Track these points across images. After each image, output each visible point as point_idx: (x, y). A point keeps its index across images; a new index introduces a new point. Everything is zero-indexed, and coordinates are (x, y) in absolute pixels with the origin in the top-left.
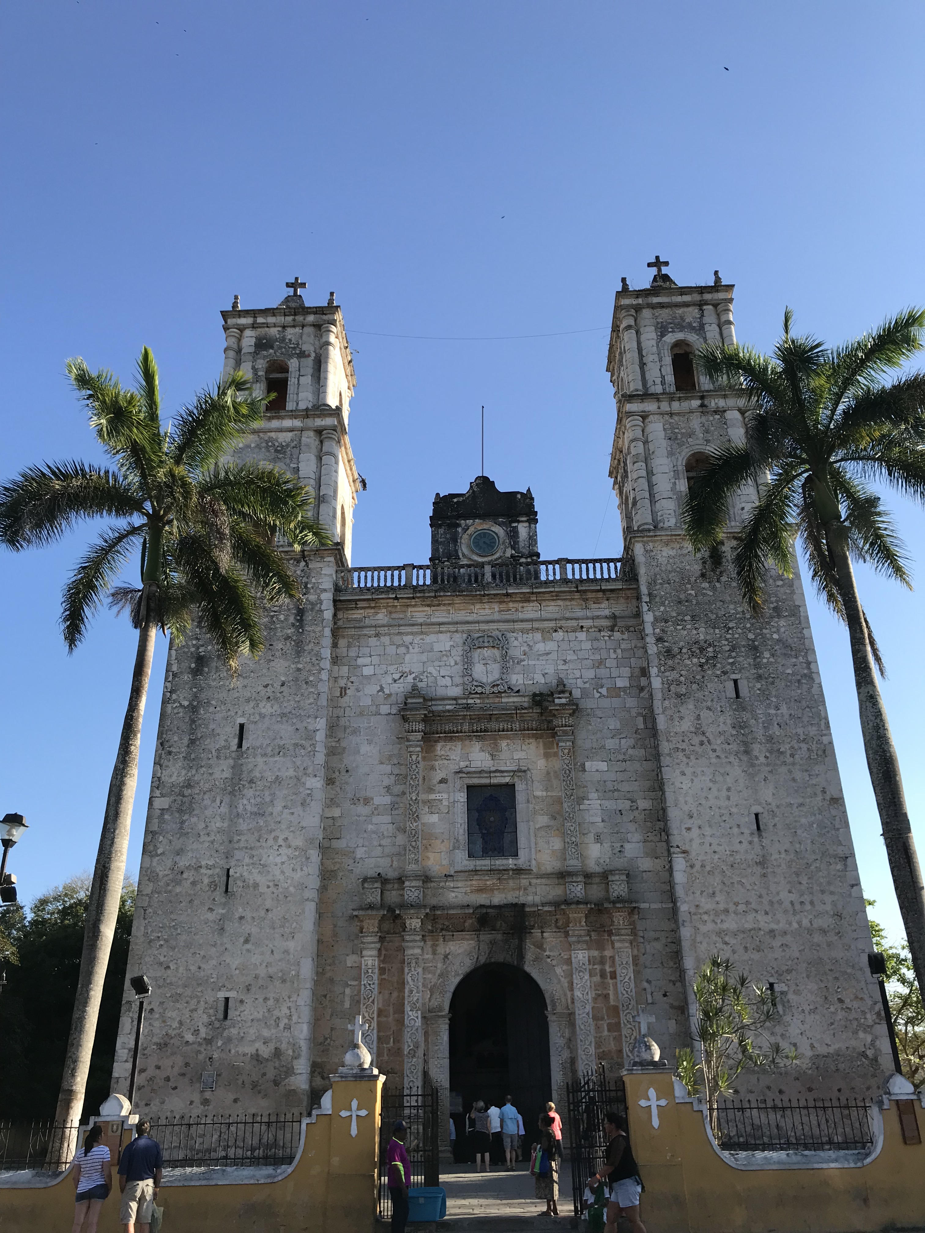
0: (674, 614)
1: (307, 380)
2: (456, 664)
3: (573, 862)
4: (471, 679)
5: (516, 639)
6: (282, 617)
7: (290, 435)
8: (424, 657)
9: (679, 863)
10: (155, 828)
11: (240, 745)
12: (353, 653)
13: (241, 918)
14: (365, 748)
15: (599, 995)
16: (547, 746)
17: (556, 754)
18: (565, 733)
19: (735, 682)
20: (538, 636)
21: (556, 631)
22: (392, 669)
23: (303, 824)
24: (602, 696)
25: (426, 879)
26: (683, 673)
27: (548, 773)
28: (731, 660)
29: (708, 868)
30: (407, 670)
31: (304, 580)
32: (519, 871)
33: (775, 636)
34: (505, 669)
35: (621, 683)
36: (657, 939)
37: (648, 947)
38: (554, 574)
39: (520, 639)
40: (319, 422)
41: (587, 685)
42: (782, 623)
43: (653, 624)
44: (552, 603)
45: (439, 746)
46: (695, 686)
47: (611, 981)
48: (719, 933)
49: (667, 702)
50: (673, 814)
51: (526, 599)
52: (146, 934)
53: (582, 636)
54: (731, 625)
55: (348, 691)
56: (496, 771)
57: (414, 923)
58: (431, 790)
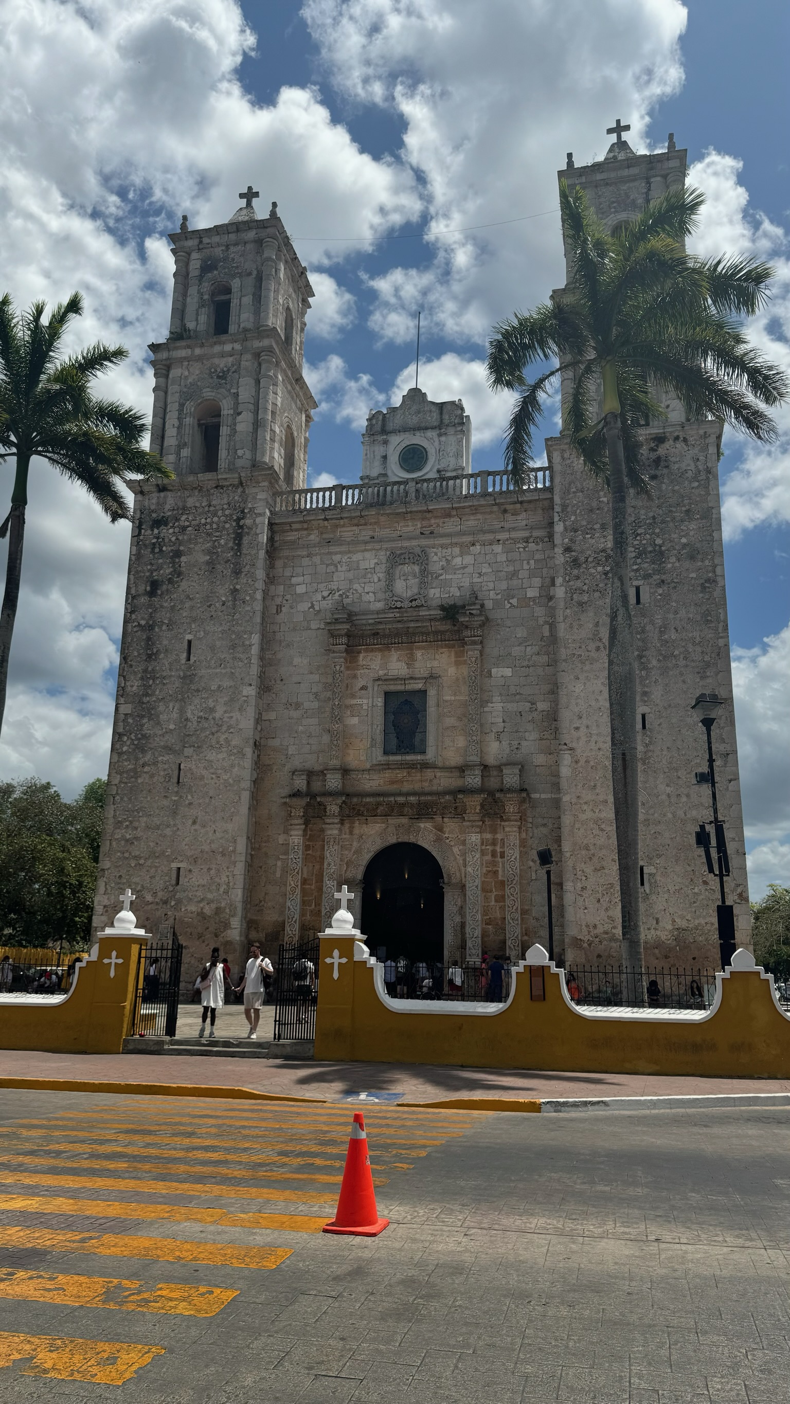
0: (585, 523)
1: (247, 300)
2: (379, 580)
3: (472, 758)
4: (391, 595)
5: (436, 554)
6: (222, 542)
7: (231, 359)
8: (350, 575)
9: (567, 759)
10: (121, 730)
11: (188, 659)
12: (288, 573)
13: (190, 804)
14: (297, 660)
15: (490, 871)
16: (457, 655)
17: (465, 662)
18: (474, 643)
19: (638, 589)
20: (457, 550)
21: (473, 545)
22: (321, 586)
23: (241, 726)
24: (512, 606)
25: (345, 771)
26: (587, 581)
27: (457, 679)
28: (635, 567)
29: (592, 763)
30: (335, 588)
31: (242, 505)
32: (425, 766)
33: (684, 540)
34: (423, 584)
35: (531, 593)
36: (545, 825)
37: (536, 831)
38: (476, 488)
39: (439, 554)
40: (257, 344)
41: (499, 597)
42: (693, 526)
43: (563, 535)
44: (472, 518)
45: (361, 656)
46: (597, 594)
47: (500, 860)
48: (596, 822)
49: (568, 611)
50: (566, 716)
51: (447, 515)
52: (114, 816)
53: (498, 548)
54: (640, 531)
55: (283, 609)
56: (412, 678)
57: (333, 808)
58: (353, 696)
